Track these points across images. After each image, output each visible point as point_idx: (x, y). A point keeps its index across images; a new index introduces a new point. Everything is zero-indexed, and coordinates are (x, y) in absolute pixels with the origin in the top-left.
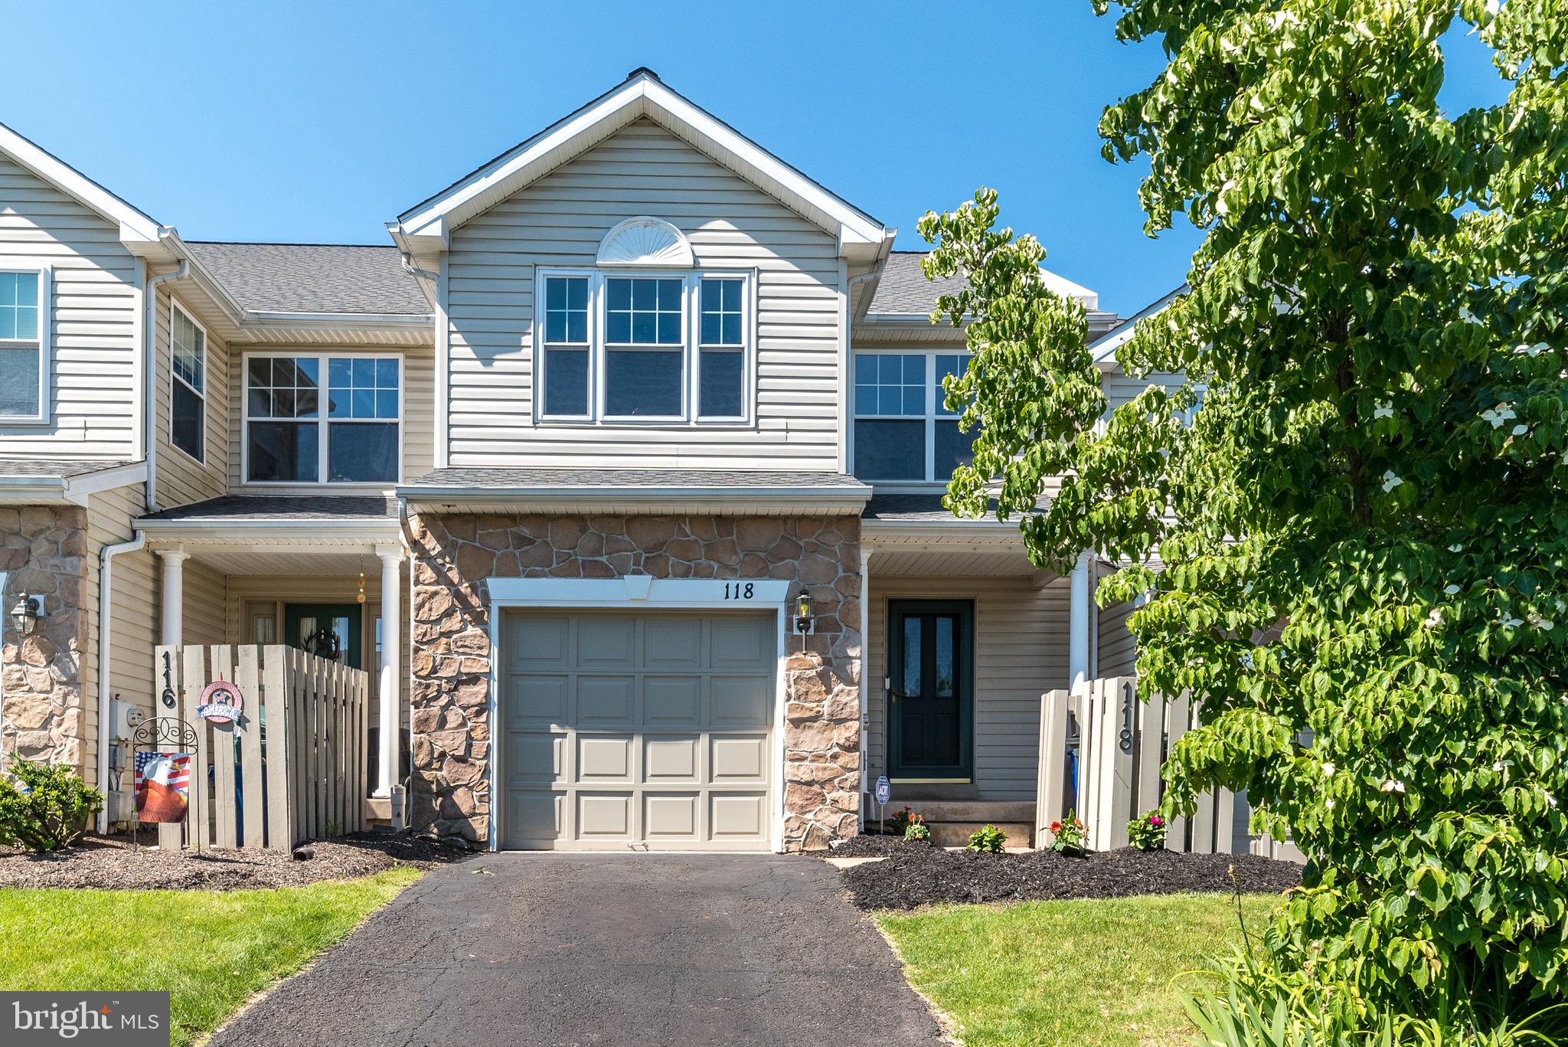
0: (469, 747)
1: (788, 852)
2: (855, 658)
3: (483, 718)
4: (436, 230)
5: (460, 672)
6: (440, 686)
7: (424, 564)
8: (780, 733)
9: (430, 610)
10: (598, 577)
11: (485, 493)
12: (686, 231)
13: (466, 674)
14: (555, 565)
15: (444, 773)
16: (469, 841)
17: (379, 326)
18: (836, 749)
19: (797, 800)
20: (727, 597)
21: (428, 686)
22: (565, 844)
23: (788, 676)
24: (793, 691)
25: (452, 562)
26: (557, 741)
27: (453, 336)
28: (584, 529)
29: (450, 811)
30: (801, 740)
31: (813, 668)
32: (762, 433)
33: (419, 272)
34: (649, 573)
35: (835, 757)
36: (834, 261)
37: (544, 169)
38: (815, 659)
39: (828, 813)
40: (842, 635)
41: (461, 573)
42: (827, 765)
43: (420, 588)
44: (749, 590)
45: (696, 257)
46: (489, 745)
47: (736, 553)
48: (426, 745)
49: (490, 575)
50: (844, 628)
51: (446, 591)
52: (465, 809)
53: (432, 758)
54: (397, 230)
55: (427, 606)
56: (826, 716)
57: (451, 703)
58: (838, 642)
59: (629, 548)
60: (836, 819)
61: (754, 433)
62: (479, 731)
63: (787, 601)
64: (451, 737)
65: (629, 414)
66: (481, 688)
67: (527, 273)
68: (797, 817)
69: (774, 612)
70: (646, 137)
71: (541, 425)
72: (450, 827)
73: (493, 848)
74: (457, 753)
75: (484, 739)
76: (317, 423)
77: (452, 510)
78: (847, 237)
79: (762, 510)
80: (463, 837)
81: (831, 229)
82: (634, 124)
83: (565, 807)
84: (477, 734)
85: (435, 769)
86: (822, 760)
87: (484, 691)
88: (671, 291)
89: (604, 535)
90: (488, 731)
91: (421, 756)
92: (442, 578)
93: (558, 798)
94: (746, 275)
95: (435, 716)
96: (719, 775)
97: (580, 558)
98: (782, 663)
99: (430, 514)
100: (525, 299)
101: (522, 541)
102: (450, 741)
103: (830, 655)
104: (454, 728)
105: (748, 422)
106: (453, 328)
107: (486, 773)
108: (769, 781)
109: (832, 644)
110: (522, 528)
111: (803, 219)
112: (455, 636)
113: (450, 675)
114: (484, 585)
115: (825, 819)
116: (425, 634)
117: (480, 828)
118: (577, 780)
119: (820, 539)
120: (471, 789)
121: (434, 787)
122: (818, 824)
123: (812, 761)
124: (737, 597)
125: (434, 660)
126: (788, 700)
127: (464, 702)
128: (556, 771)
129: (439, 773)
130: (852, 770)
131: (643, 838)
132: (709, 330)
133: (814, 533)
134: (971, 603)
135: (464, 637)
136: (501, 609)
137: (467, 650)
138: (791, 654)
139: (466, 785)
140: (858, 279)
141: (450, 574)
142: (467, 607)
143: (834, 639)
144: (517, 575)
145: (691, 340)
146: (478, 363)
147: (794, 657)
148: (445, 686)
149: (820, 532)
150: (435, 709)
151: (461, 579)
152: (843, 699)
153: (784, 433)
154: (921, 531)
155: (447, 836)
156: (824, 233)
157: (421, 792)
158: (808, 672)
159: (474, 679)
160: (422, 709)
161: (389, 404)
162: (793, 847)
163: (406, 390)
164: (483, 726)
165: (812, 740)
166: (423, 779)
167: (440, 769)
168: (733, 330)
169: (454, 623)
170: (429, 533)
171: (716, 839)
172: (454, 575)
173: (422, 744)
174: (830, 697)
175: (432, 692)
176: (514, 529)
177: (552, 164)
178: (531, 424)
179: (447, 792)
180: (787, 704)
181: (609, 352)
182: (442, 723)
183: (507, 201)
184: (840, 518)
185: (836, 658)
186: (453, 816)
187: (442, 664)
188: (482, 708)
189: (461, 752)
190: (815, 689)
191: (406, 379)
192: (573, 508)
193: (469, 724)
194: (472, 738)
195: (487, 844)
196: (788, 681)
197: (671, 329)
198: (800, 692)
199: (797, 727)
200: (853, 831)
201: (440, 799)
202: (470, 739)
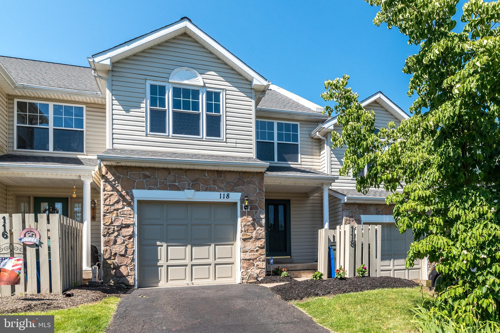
0: (126, 251)
1: (242, 283)
2: (263, 218)
3: (132, 240)
4: (108, 62)
5: (122, 224)
6: (114, 229)
7: (107, 184)
8: (238, 243)
9: (110, 201)
10: (175, 190)
11: (134, 159)
12: (201, 74)
13: (125, 224)
14: (158, 186)
15: (116, 261)
16: (126, 285)
17: (76, 94)
18: (258, 248)
19: (245, 265)
20: (221, 198)
21: (109, 229)
22: (163, 284)
23: (241, 224)
24: (243, 229)
25: (118, 183)
26: (159, 248)
27: (114, 101)
28: (169, 173)
29: (118, 275)
30: (246, 245)
31: (249, 222)
32: (228, 144)
33: (99, 77)
34: (193, 189)
35: (257, 251)
36: (251, 89)
37: (149, 46)
38: (250, 219)
39: (255, 269)
40: (258, 211)
41: (122, 187)
42: (255, 253)
43: (105, 192)
44: (228, 196)
45: (204, 83)
46: (134, 250)
47: (224, 183)
48: (109, 251)
49: (134, 188)
50: (259, 209)
51: (116, 194)
52: (125, 274)
53: (111, 255)
54: (92, 60)
55: (109, 199)
56: (254, 238)
57: (119, 235)
58: (257, 213)
59: (186, 180)
60: (258, 271)
61: (225, 143)
62: (130, 245)
63: (241, 200)
64: (119, 248)
65: (182, 134)
66: (131, 230)
67: (143, 82)
68: (245, 271)
69: (236, 204)
70: (186, 41)
71: (149, 135)
72: (119, 280)
73: (136, 287)
74: (121, 253)
75: (132, 248)
76: (48, 129)
77: (119, 164)
78: (255, 82)
79: (232, 169)
80: (124, 284)
81: (250, 79)
82: (182, 35)
83: (162, 271)
84: (129, 246)
85: (112, 259)
86: (253, 252)
87: (132, 230)
88: (196, 93)
89: (177, 176)
90: (133, 245)
91: (107, 255)
92: (114, 189)
93: (160, 268)
94: (222, 91)
95: (112, 240)
96: (218, 258)
97: (168, 183)
98: (239, 220)
99: (109, 166)
100: (142, 91)
101: (146, 177)
102: (119, 249)
103: (255, 218)
104: (120, 244)
105: (223, 140)
106: (114, 98)
107: (133, 260)
108: (235, 259)
109: (256, 214)
110: (146, 172)
111: (240, 75)
112: (120, 211)
113: (118, 225)
114: (132, 192)
115: (255, 271)
116: (108, 210)
117: (131, 281)
118: (167, 261)
119: (251, 179)
120: (127, 266)
121: (112, 266)
122: (252, 273)
123: (250, 252)
124: (224, 198)
125: (112, 219)
126: (242, 232)
127: (124, 234)
128: (159, 258)
129: (114, 261)
130: (263, 255)
131: (192, 281)
132: (209, 108)
133: (249, 177)
134: (289, 201)
135: (124, 211)
136: (138, 201)
137: (125, 216)
138: (242, 217)
139: (125, 265)
140: (258, 96)
141: (118, 188)
142: (125, 200)
143: (256, 212)
144: (144, 189)
145: (203, 110)
146: (124, 112)
147: (243, 218)
148: (116, 229)
149: (251, 177)
150: (112, 237)
151: (122, 190)
152: (260, 232)
153: (235, 144)
154: (280, 178)
155: (117, 284)
156: (247, 80)
157: (106, 268)
158: (248, 223)
159: (128, 226)
160: (107, 237)
161: (80, 123)
162: (244, 281)
163: (87, 119)
164: (132, 243)
165: (250, 245)
166: (108, 263)
167: (115, 259)
168: (217, 109)
169: (120, 205)
170: (109, 173)
171: (217, 280)
172: (119, 188)
173: (107, 250)
174: (255, 231)
175: (111, 231)
176: (143, 172)
177: (152, 45)
178: (145, 135)
179: (117, 268)
180: (241, 234)
181: (174, 113)
182: (115, 242)
183: (135, 55)
184: (257, 173)
185: (257, 218)
186: (120, 276)
187: (115, 221)
188: (131, 237)
189: (123, 253)
190: (250, 229)
191: (87, 115)
192: (165, 166)
193: (126, 242)
194: (127, 248)
195: (133, 286)
196: (242, 226)
197: (196, 106)
198: (246, 230)
199: (245, 241)
200: (264, 275)
201: (114, 271)
202: (126, 248)
